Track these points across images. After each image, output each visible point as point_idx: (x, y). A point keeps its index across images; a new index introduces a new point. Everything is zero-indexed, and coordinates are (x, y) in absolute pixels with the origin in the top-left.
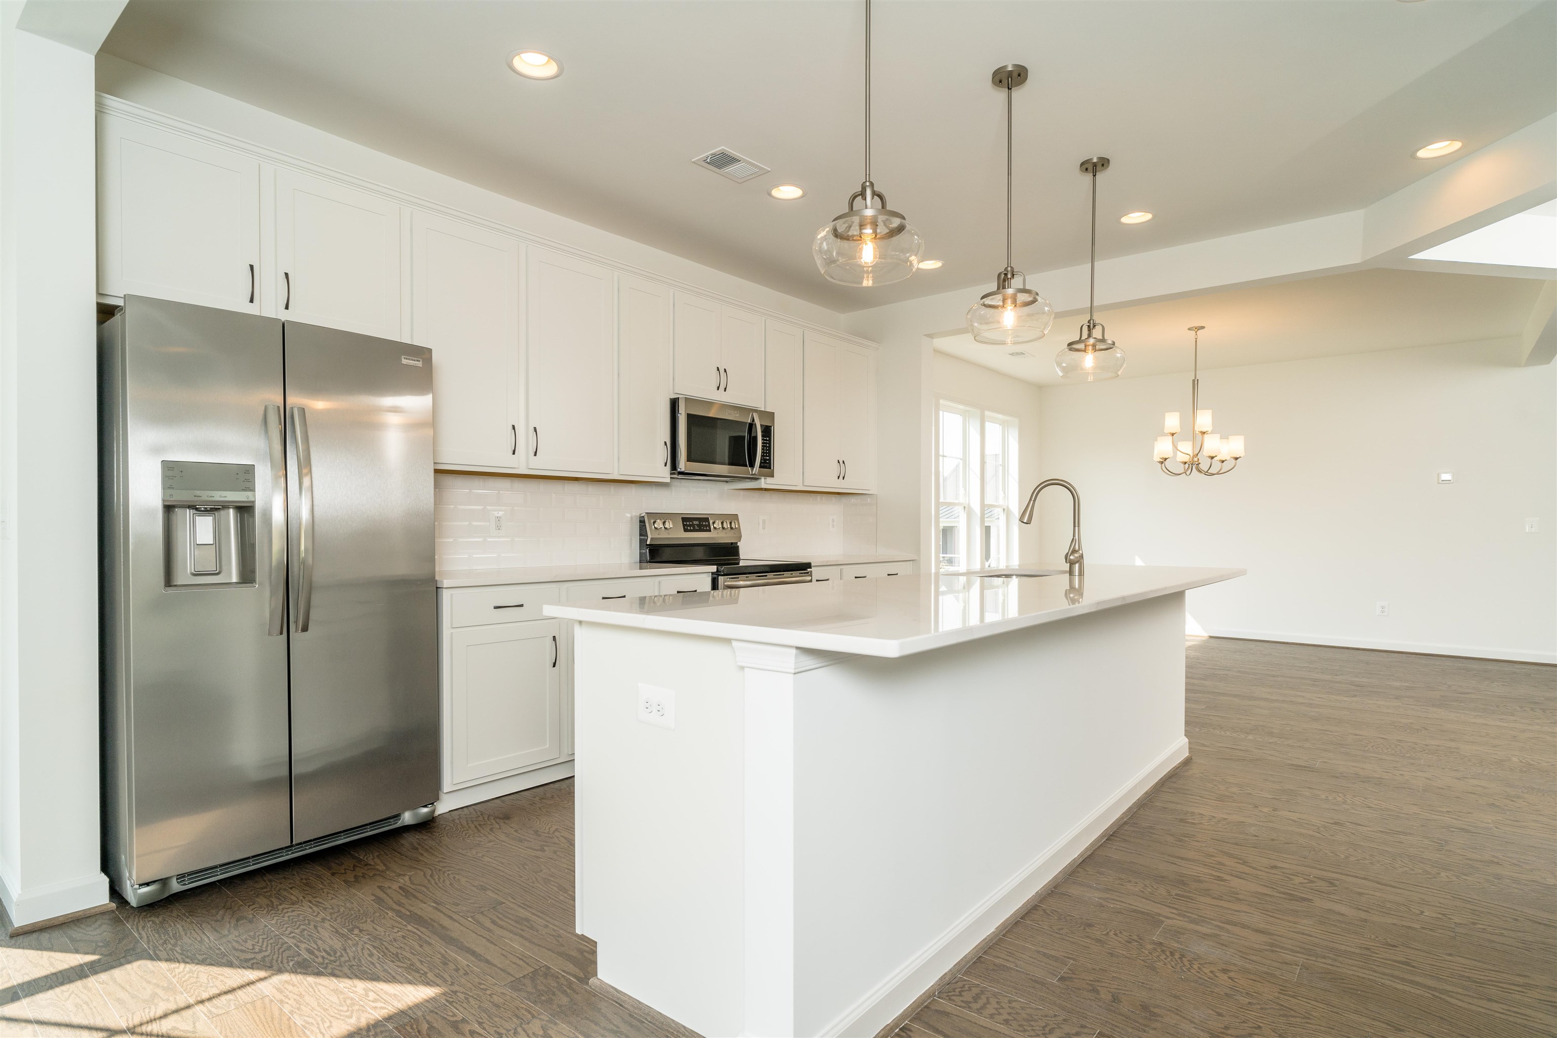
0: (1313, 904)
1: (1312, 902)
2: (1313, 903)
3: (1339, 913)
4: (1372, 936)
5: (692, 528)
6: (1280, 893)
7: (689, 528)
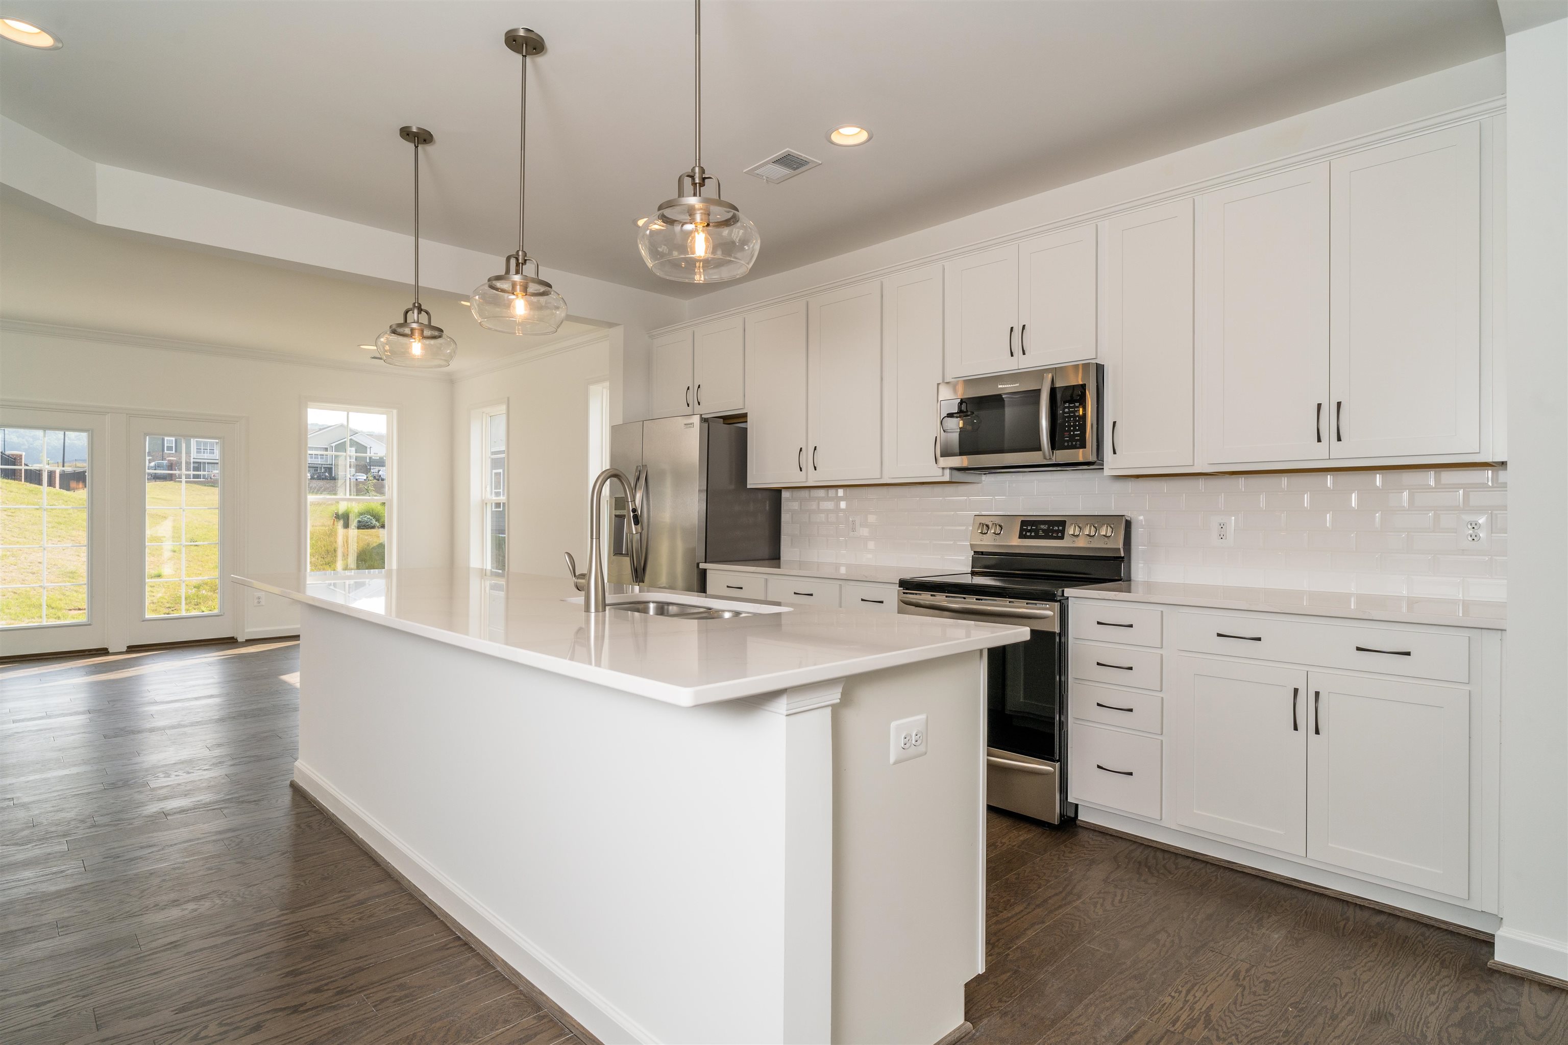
0: (171, 1009)
1: (175, 1010)
2: (172, 1011)
3: (135, 1016)
4: (85, 1013)
5: (1033, 534)
6: (216, 999)
7: (1028, 534)
